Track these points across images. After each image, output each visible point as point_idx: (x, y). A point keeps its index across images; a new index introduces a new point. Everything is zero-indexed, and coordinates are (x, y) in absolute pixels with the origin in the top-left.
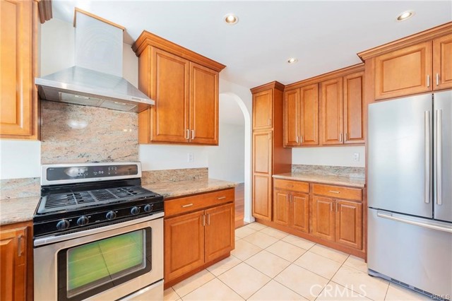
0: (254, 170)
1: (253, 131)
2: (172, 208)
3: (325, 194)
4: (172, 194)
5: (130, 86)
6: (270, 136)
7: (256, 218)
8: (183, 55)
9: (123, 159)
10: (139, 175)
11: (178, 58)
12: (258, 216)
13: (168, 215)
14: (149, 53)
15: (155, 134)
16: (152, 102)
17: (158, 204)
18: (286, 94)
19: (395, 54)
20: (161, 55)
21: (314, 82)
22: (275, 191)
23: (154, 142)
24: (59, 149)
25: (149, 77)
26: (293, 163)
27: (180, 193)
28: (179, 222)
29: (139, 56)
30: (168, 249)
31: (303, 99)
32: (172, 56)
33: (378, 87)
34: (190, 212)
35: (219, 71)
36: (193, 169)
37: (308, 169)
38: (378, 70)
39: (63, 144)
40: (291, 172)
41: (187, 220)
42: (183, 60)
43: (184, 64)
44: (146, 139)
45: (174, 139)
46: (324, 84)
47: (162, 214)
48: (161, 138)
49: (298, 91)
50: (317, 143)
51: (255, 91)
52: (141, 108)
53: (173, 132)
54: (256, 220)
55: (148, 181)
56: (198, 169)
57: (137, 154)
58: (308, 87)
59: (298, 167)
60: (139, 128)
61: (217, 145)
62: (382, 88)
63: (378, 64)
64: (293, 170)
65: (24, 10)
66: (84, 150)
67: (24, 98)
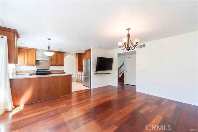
0: (76, 71)
9: (47, 68)
10: (49, 71)
15: (52, 64)
22: (78, 75)
35: (64, 53)
39: (39, 66)
52: (49, 61)
53: (55, 64)
57: (49, 67)
60: (49, 63)
65: (35, 52)
66: (41, 67)
67: (35, 61)
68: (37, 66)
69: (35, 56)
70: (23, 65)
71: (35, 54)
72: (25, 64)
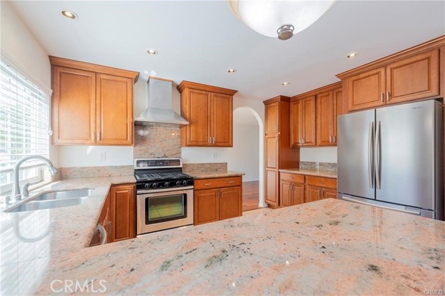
0: (266, 166)
1: (266, 135)
2: (198, 185)
3: (315, 184)
4: (198, 177)
5: (176, 114)
6: (277, 139)
7: (268, 205)
8: (207, 90)
9: (172, 156)
10: (181, 166)
11: (204, 92)
12: (269, 202)
13: (196, 188)
14: (186, 92)
15: (190, 141)
16: (188, 123)
17: (190, 181)
18: (292, 104)
19: (362, 76)
20: (193, 93)
21: (312, 94)
22: (281, 182)
23: (189, 146)
24: (141, 150)
25: (186, 107)
26: (301, 160)
27: (203, 176)
28: (202, 194)
29: (181, 92)
30: (196, 209)
31: (304, 108)
32: (200, 92)
33: (350, 101)
34: (210, 189)
35: (232, 95)
36: (216, 164)
37: (312, 165)
38: (351, 88)
39: (143, 148)
40: (299, 167)
41: (208, 193)
42: (207, 93)
43: (207, 95)
44: (185, 144)
45: (201, 144)
46: (319, 96)
47: (192, 187)
48: (193, 143)
49: (301, 101)
50: (314, 144)
51: (267, 103)
52: (181, 126)
53: (201, 140)
54: (269, 206)
55: (186, 170)
56: (219, 164)
57: (180, 153)
58: (307, 99)
59: (305, 163)
60: (181, 137)
61: (232, 146)
62: (353, 102)
63: (351, 83)
64: (300, 166)
65: (129, 85)
66: (153, 150)
67: (130, 126)
68: (138, 147)
69: (129, 103)
70: (85, 142)
71: (129, 97)
72: (93, 138)
